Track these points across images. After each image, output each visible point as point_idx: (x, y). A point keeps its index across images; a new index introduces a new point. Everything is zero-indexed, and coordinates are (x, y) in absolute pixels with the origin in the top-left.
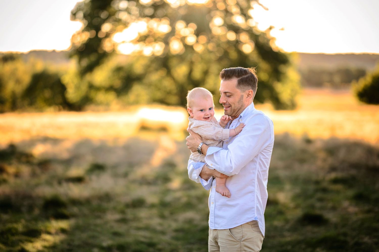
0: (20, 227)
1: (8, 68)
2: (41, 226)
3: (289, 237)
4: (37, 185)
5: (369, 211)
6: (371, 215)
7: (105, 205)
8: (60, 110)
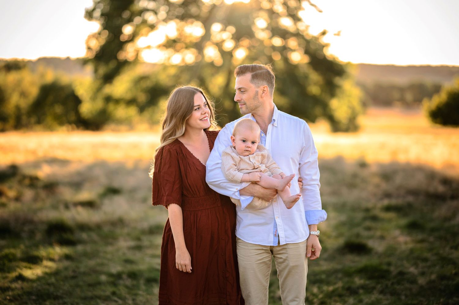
0: (18, 253)
1: (12, 77)
2: (42, 252)
3: (325, 266)
4: (41, 209)
5: (422, 241)
6: (425, 245)
7: (118, 231)
8: (73, 129)
